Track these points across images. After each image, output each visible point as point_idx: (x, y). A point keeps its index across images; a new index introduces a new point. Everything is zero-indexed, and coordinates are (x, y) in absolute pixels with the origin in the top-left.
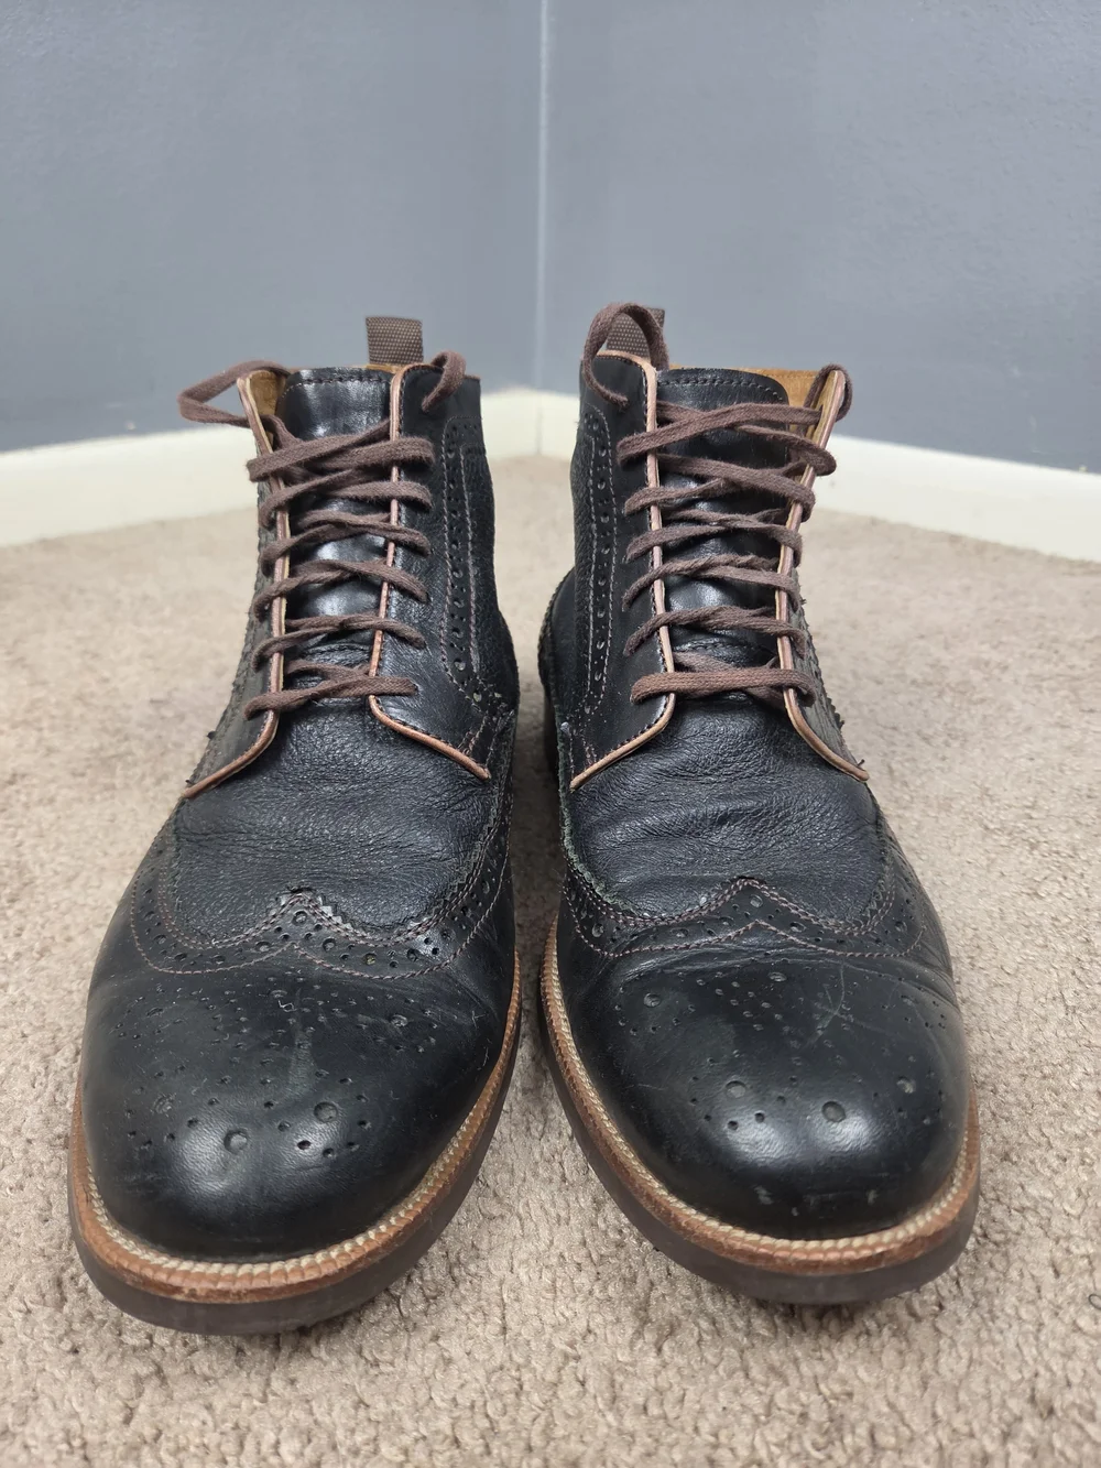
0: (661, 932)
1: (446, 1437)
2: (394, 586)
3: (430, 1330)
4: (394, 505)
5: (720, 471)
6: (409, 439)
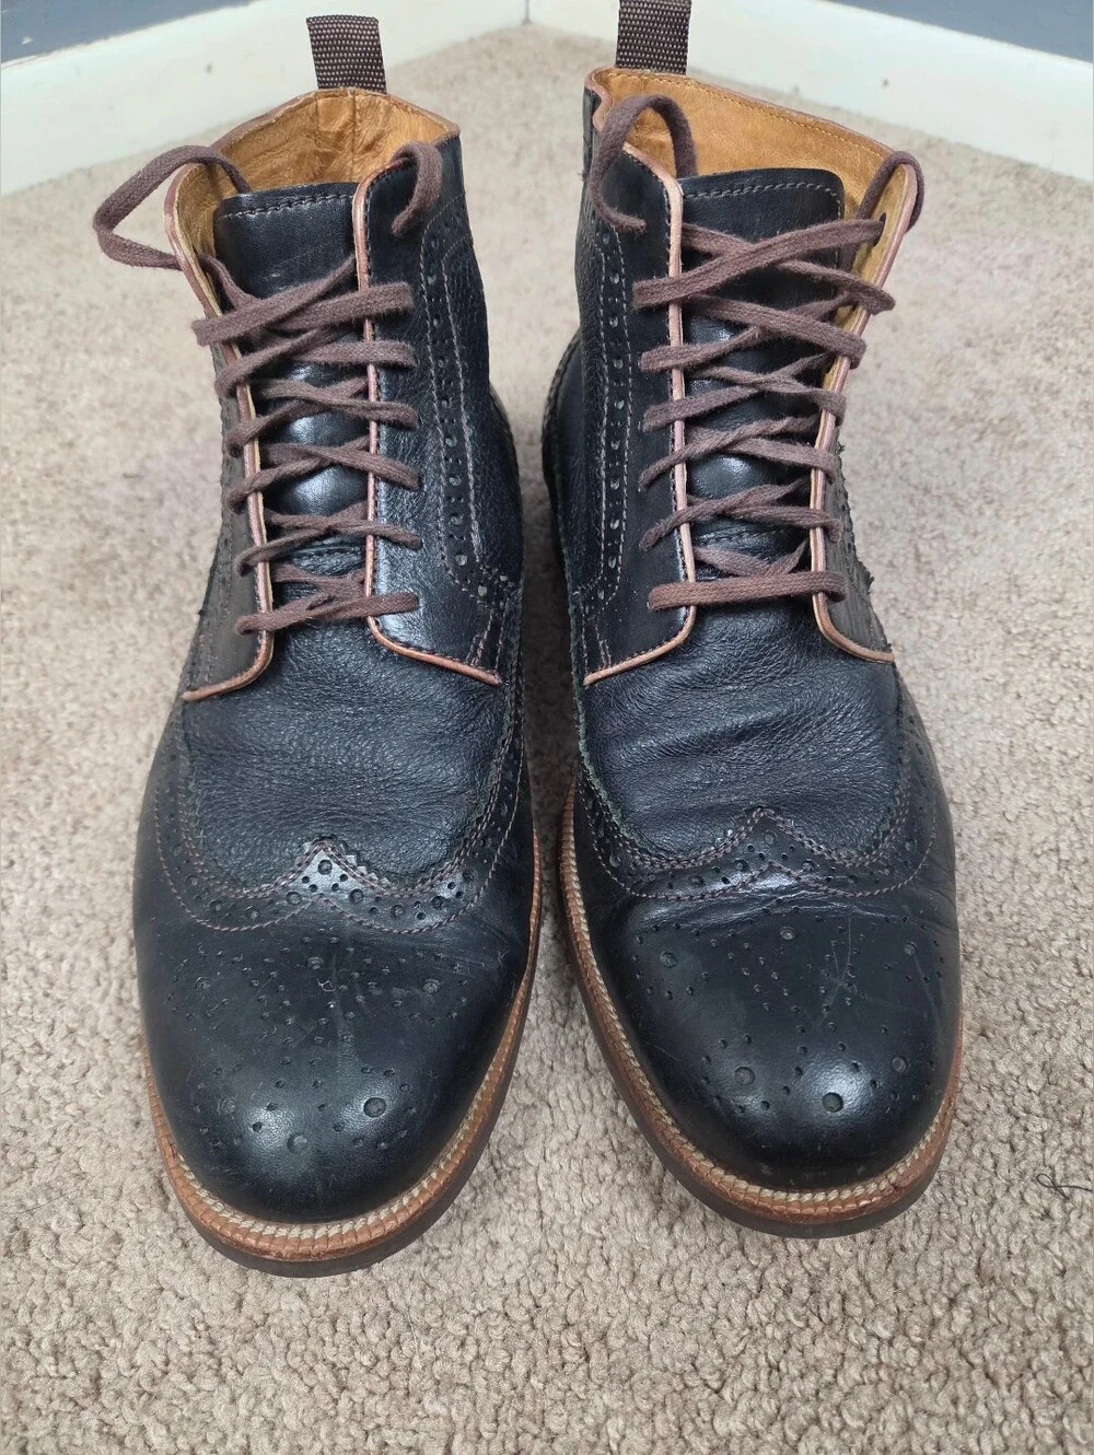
0: (677, 876)
4: (371, 369)
5: (759, 317)
6: (381, 288)
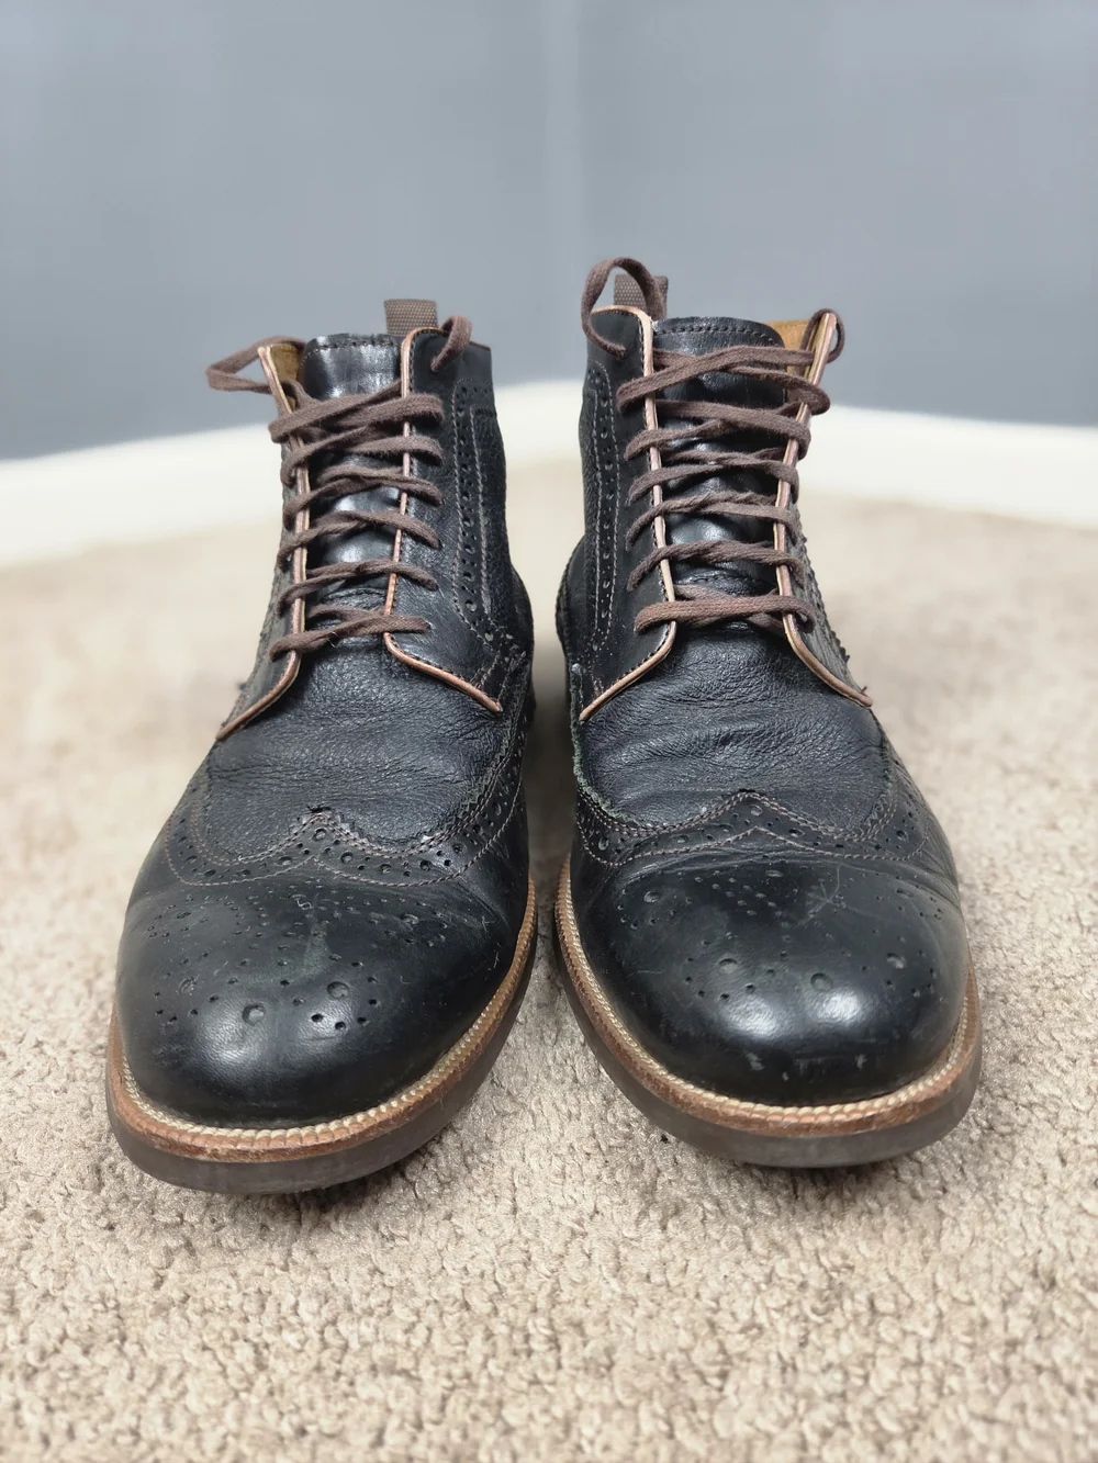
0: (662, 839)
1: (456, 1300)
2: (407, 533)
3: (443, 1210)
4: (406, 458)
5: (716, 413)
6: (419, 396)
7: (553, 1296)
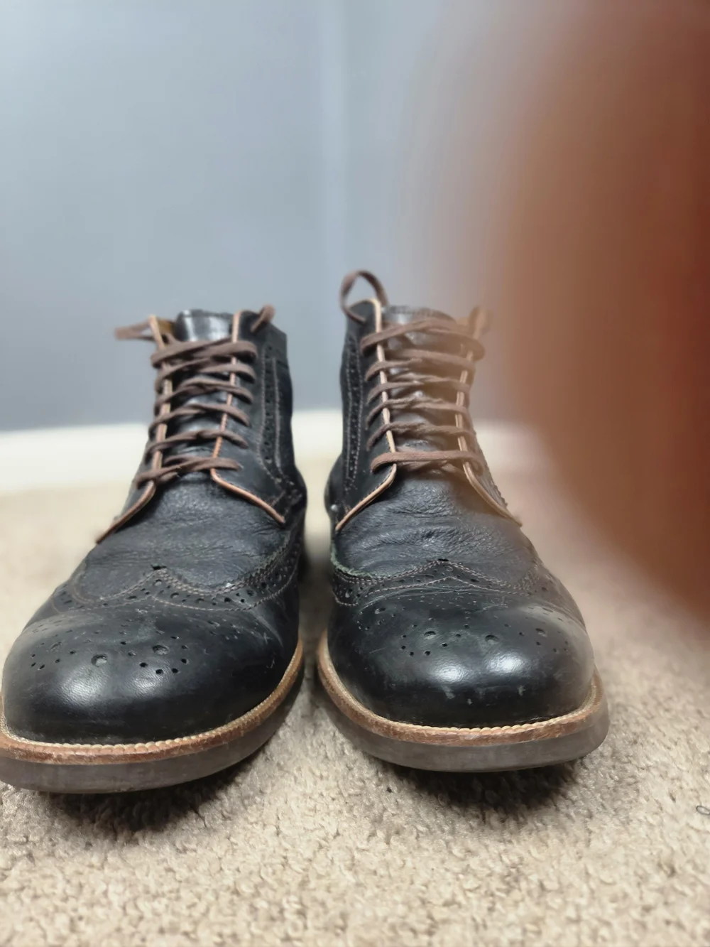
1: (229, 888)
3: (224, 833)
4: (233, 376)
5: (417, 355)
6: (243, 342)
7: (303, 884)
